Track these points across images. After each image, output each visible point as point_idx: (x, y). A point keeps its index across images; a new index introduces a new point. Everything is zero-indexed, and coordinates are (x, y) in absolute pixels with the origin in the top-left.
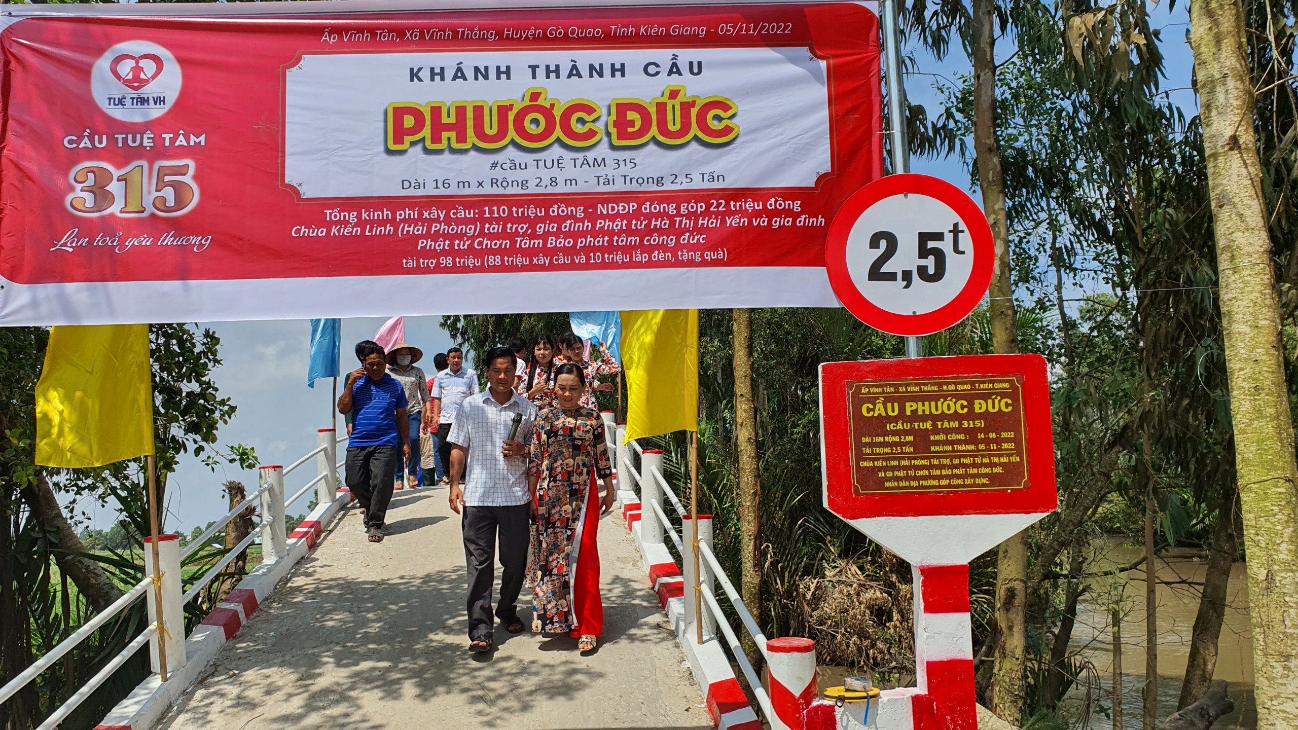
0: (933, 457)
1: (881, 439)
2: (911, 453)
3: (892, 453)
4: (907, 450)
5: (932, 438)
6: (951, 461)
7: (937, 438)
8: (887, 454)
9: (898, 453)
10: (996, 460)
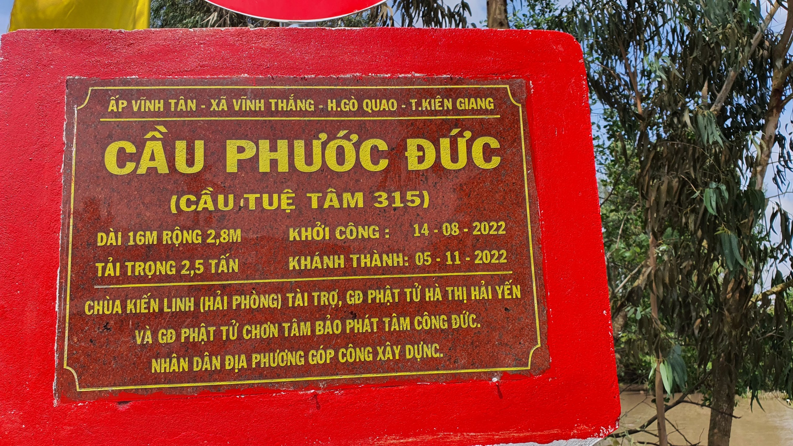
0: (292, 288)
1: (151, 238)
2: (232, 276)
3: (179, 277)
4: (223, 268)
5: (293, 234)
6: (342, 296)
7: (307, 234)
8: (167, 278)
9: (196, 277)
10: (460, 293)
